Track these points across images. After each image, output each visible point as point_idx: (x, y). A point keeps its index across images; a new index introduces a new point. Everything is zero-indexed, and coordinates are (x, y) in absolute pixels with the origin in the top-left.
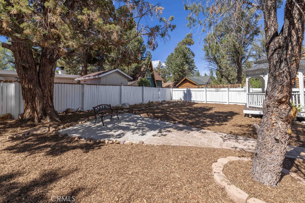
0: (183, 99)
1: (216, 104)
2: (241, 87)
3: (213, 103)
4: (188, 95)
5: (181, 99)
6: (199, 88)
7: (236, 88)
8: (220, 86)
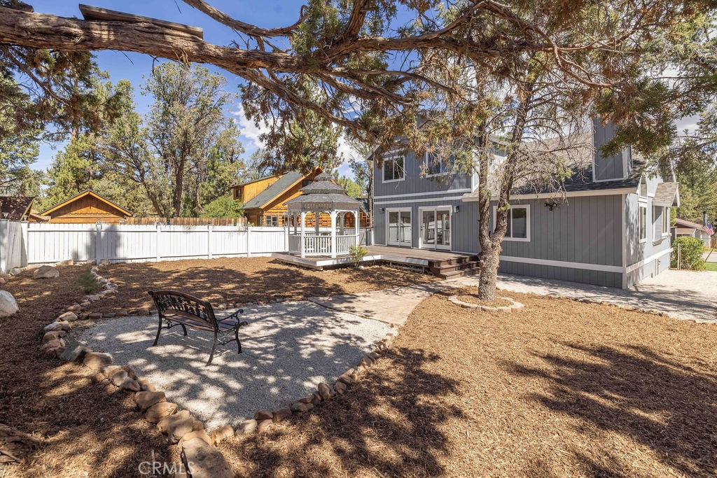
0: (84, 258)
1: (183, 261)
2: (233, 225)
3: (176, 259)
4: (105, 243)
5: (76, 256)
6: (139, 223)
7: (225, 225)
8: (194, 222)
